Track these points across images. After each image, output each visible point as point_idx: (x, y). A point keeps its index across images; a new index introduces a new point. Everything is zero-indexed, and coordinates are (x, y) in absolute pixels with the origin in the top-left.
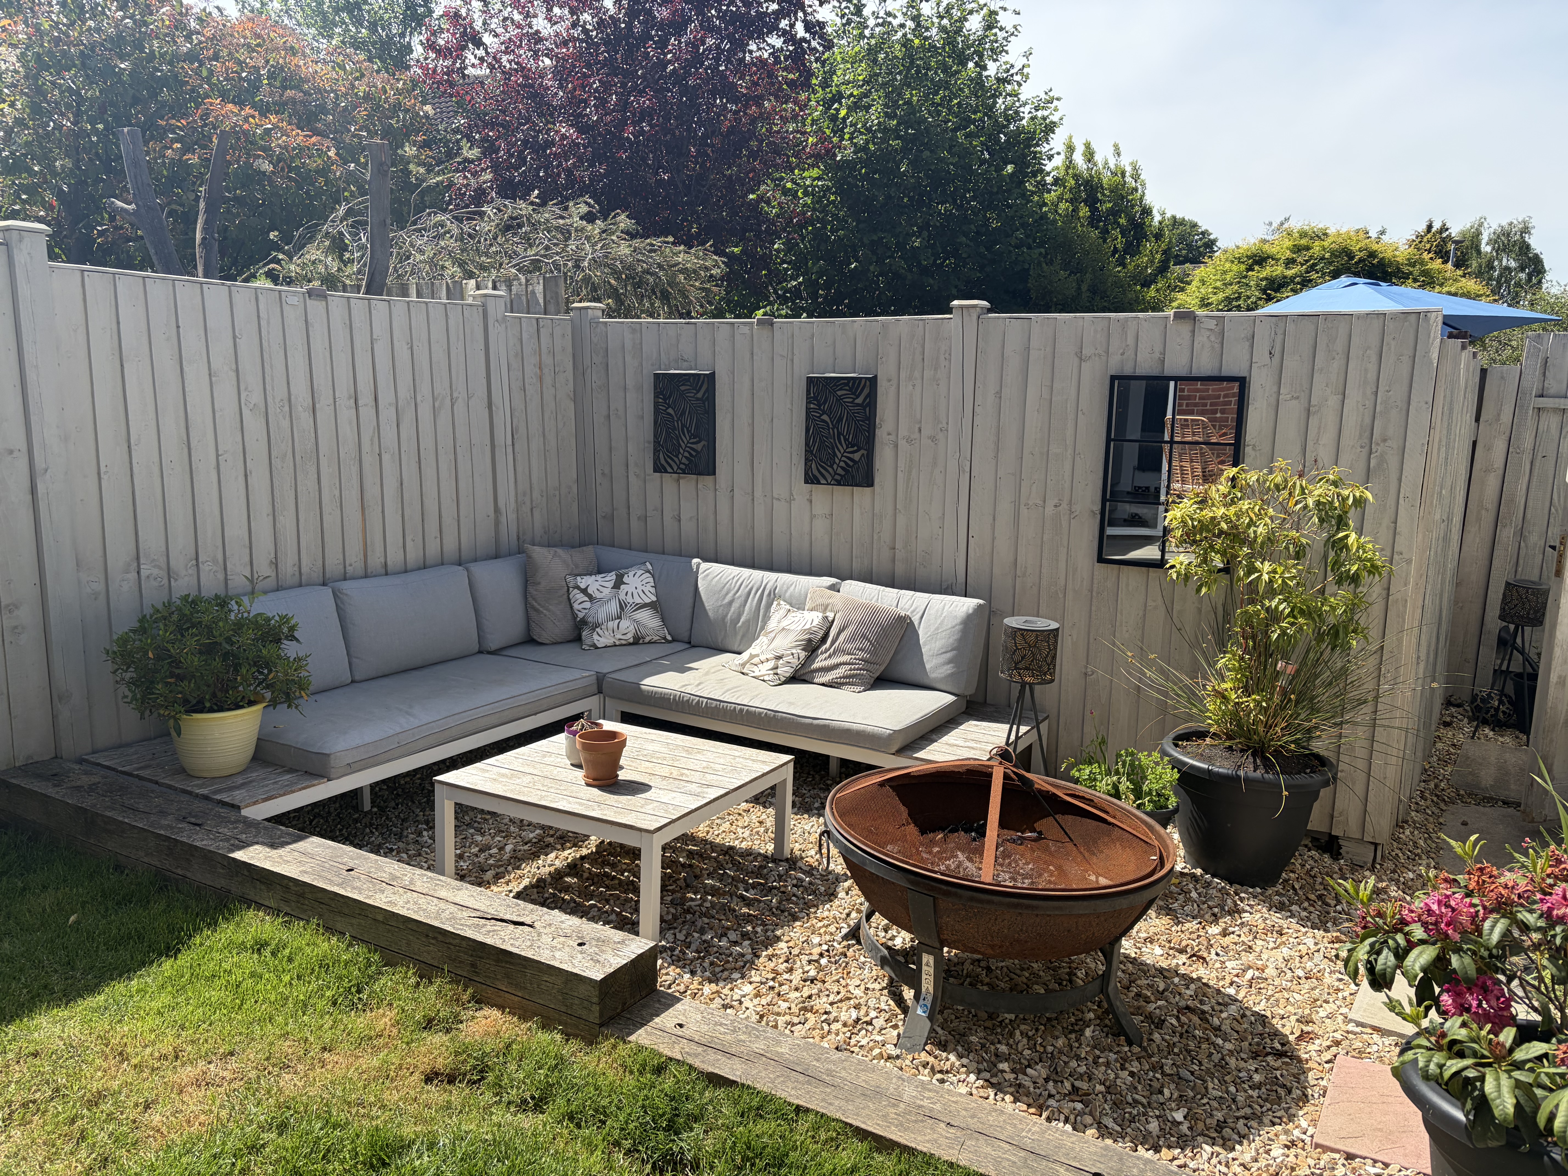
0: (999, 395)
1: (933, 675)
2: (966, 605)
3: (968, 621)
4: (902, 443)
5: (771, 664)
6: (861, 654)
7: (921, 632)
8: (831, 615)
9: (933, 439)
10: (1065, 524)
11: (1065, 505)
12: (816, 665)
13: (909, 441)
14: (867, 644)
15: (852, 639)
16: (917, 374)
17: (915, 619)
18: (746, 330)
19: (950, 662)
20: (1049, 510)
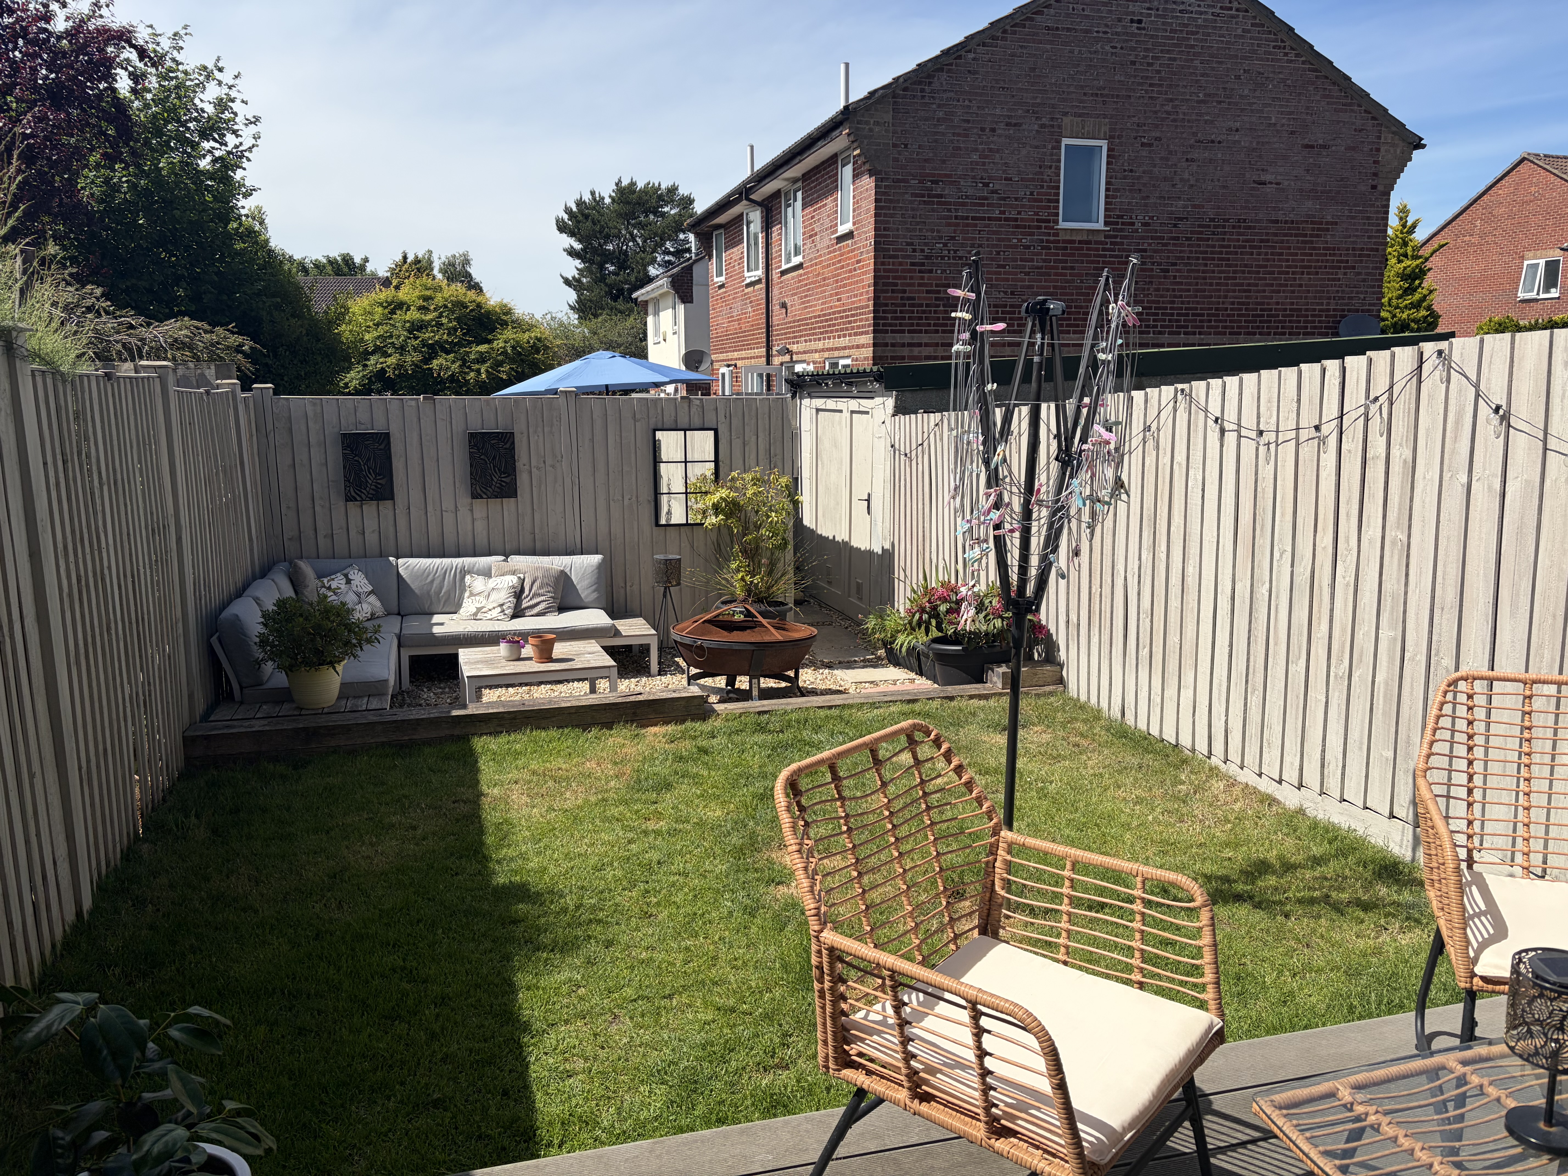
0: (592, 440)
1: (586, 600)
2: (596, 559)
3: (600, 566)
4: (534, 470)
5: (499, 609)
6: (550, 595)
7: (573, 578)
8: (522, 576)
9: (553, 466)
10: (635, 508)
11: (634, 498)
12: (524, 606)
13: (538, 469)
14: (550, 589)
15: (541, 587)
16: (540, 429)
17: (567, 571)
18: (413, 403)
19: (595, 591)
20: (626, 502)
